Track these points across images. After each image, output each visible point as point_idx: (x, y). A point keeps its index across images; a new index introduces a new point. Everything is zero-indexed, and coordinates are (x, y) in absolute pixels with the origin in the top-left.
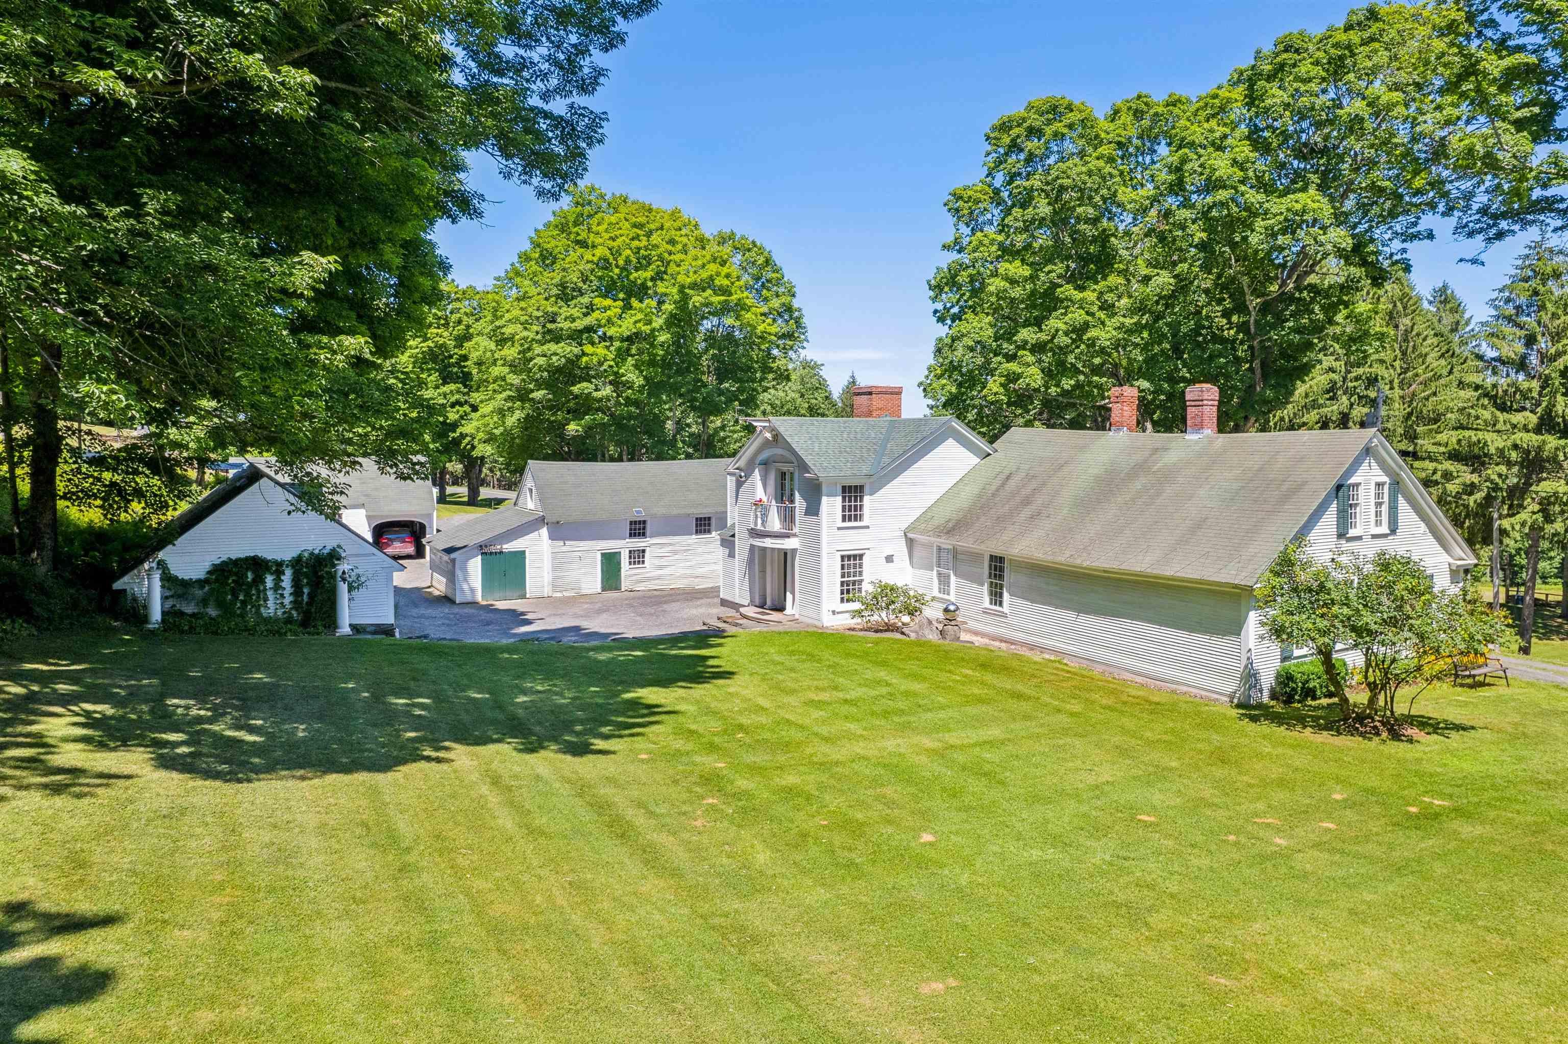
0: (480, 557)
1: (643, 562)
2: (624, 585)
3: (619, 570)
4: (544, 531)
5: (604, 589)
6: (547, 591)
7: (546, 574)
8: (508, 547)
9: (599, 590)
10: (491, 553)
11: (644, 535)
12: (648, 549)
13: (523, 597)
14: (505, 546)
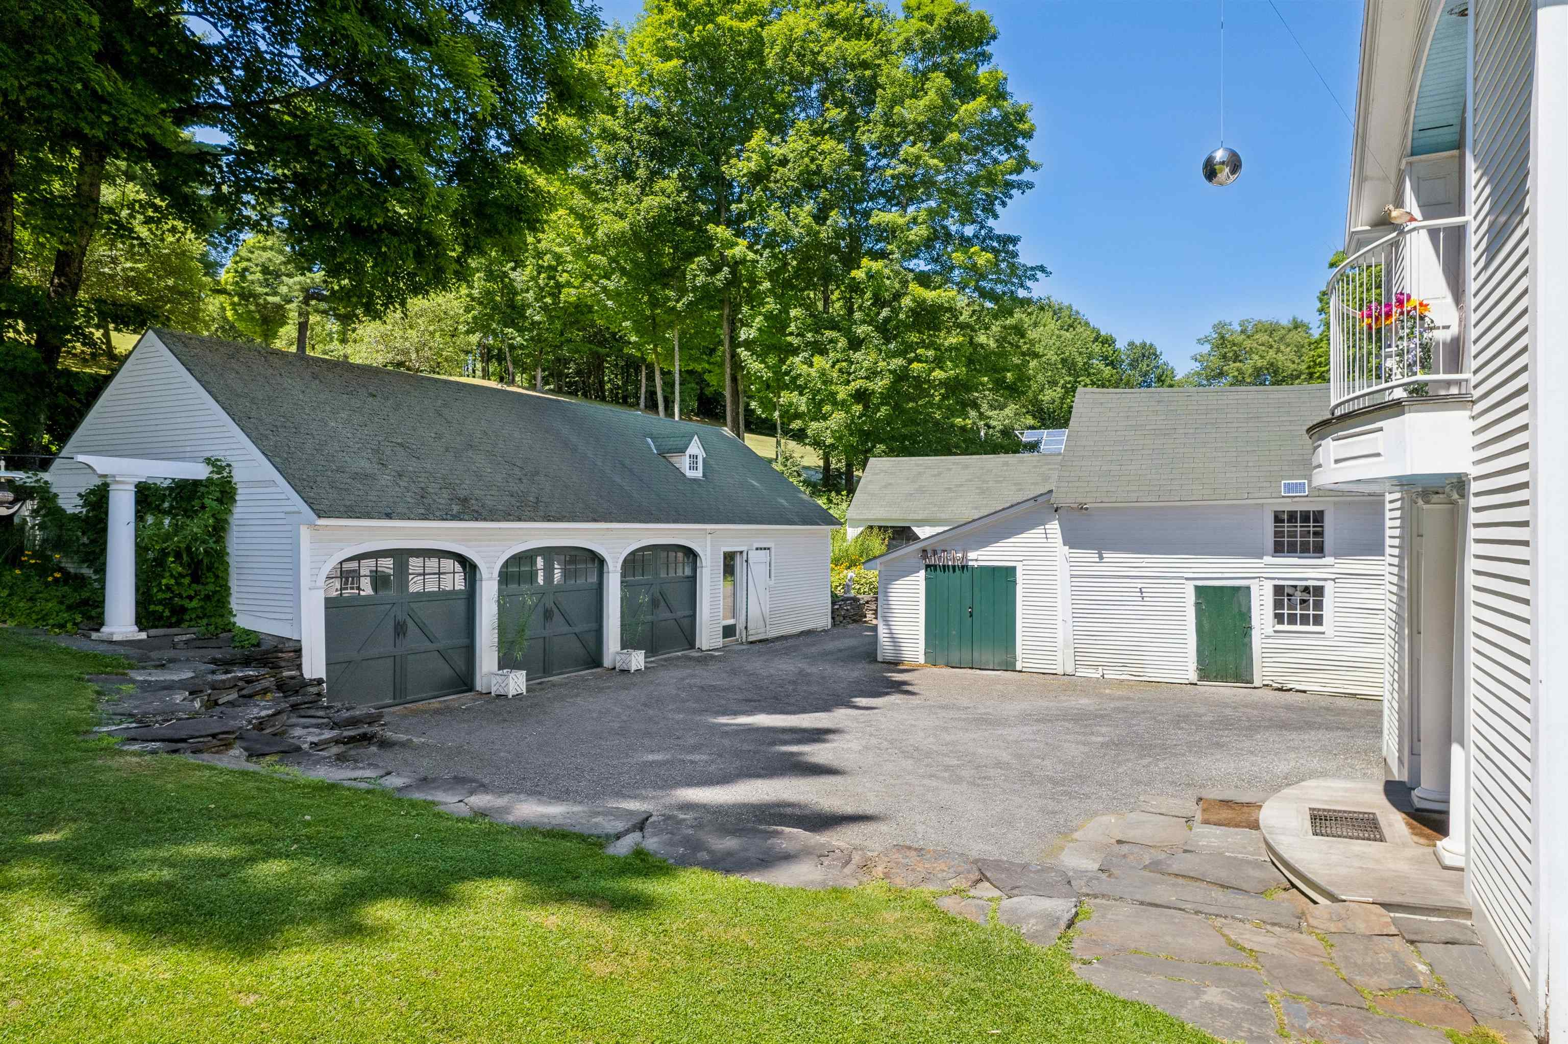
0: (922, 573)
1: (1318, 620)
2: (1260, 674)
3: (1247, 630)
4: (1054, 527)
5: (1205, 673)
6: (1062, 663)
7: (1060, 625)
8: (980, 557)
9: (1193, 676)
10: (945, 568)
11: (1319, 550)
12: (1329, 588)
13: (1009, 666)
14: (972, 555)
